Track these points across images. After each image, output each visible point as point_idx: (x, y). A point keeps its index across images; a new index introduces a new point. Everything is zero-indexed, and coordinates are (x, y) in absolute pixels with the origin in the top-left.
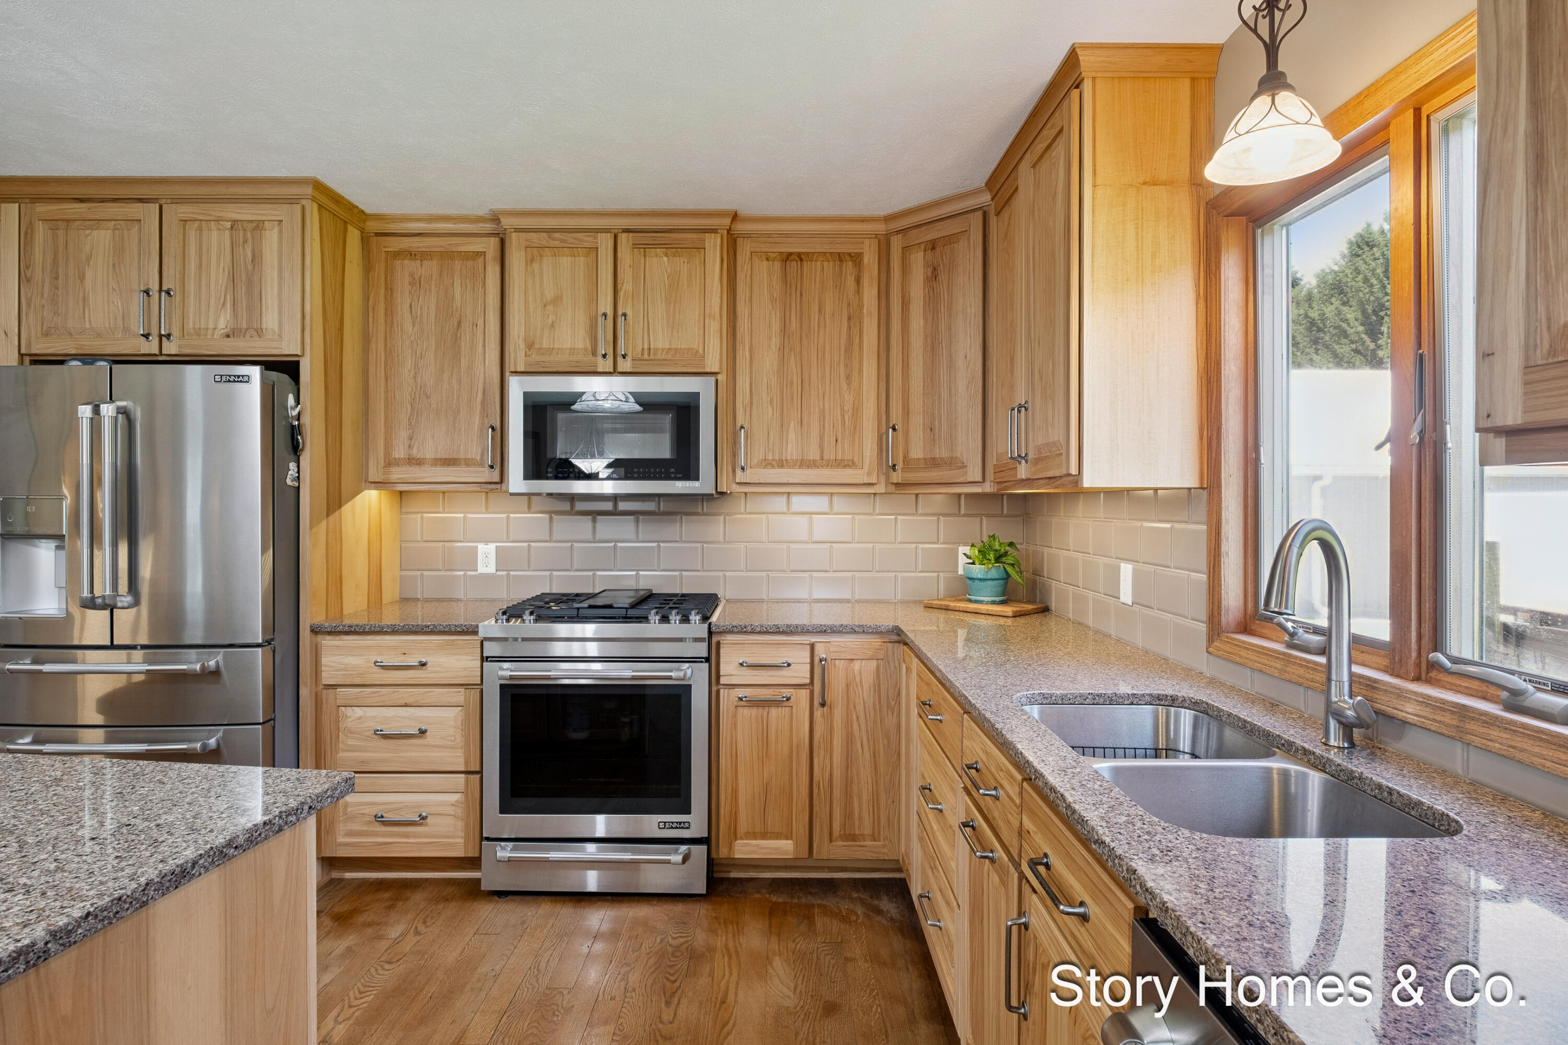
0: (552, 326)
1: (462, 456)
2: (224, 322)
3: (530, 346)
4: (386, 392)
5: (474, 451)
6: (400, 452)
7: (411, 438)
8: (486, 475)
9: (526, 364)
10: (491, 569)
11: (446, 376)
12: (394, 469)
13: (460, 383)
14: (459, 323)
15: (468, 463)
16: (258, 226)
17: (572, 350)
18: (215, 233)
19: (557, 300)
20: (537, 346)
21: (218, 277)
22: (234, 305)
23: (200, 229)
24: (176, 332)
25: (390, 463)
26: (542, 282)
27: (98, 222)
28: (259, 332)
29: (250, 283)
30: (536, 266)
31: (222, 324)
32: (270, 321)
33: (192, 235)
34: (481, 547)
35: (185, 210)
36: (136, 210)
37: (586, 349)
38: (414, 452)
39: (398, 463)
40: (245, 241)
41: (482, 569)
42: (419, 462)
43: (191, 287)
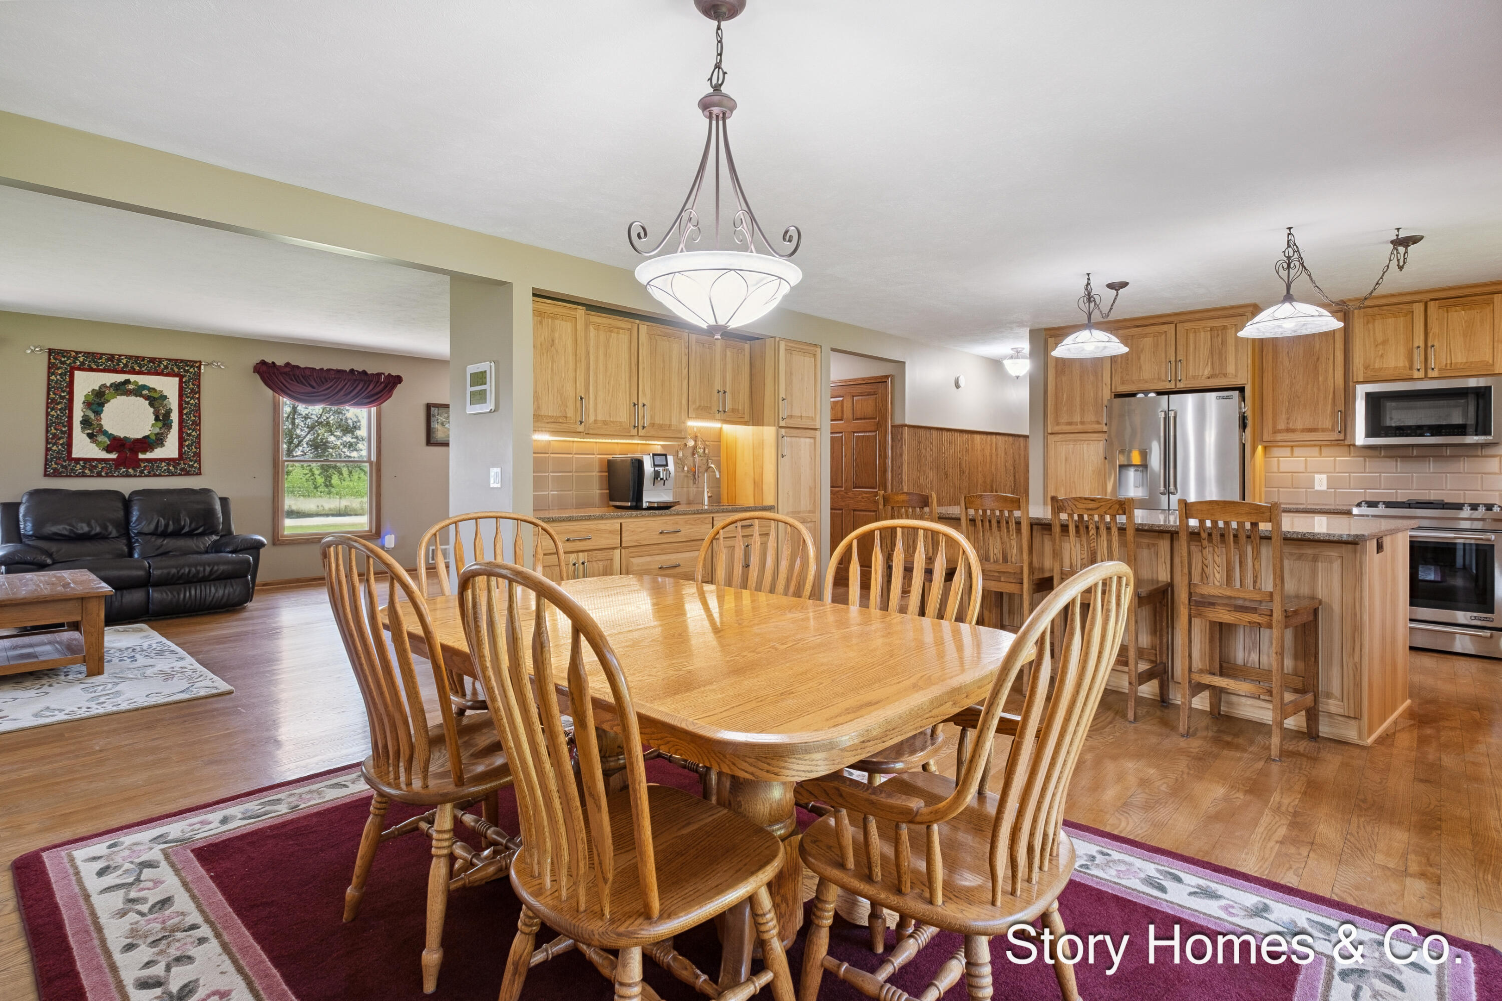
0: (1382, 356)
1: (1320, 427)
2: (1207, 372)
3: (1366, 368)
4: (1273, 397)
5: (1328, 424)
6: (1282, 426)
7: (1288, 419)
8: (1335, 436)
9: (1364, 377)
10: (1324, 488)
11: (1309, 386)
12: (1278, 435)
13: (1318, 389)
14: (1318, 359)
15: (1323, 430)
16: (1225, 328)
17: (1395, 368)
18: (1203, 333)
19: (1385, 342)
20: (1372, 367)
21: (1204, 351)
22: (1212, 364)
23: (1195, 332)
24: (1184, 378)
25: (1276, 431)
26: (1374, 333)
27: (1145, 335)
28: (1225, 375)
29: (1220, 354)
30: (1370, 326)
31: (1206, 373)
32: (1231, 369)
33: (1191, 336)
34: (1317, 476)
35: (1188, 325)
36: (1164, 328)
37: (1405, 367)
38: (1291, 426)
39: (1280, 431)
40: (1218, 335)
41: (1317, 488)
42: (1293, 431)
43: (1191, 358)
